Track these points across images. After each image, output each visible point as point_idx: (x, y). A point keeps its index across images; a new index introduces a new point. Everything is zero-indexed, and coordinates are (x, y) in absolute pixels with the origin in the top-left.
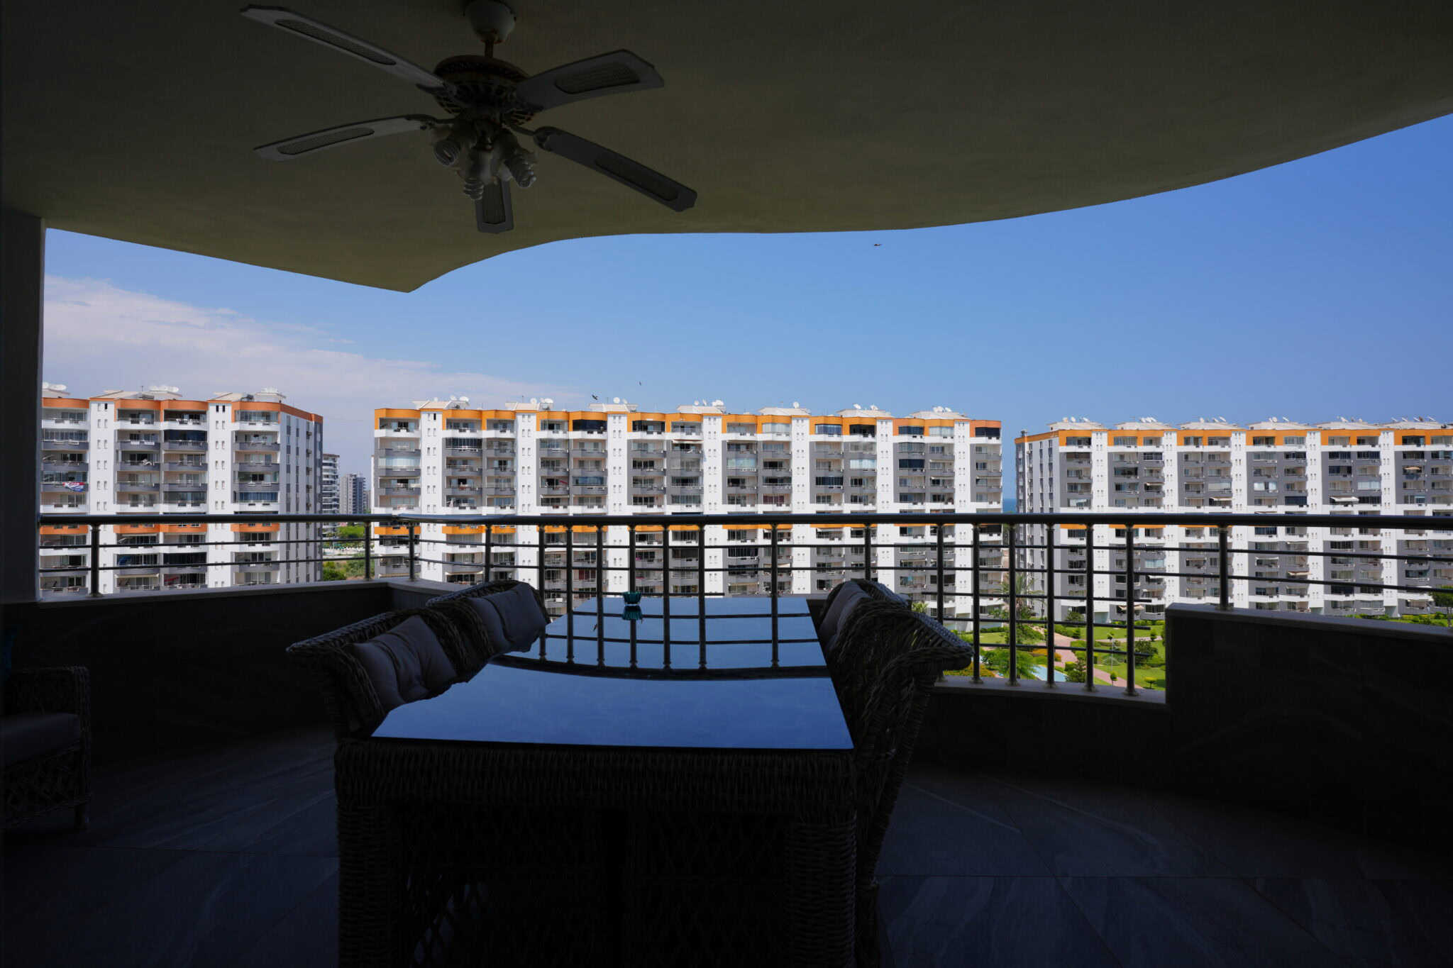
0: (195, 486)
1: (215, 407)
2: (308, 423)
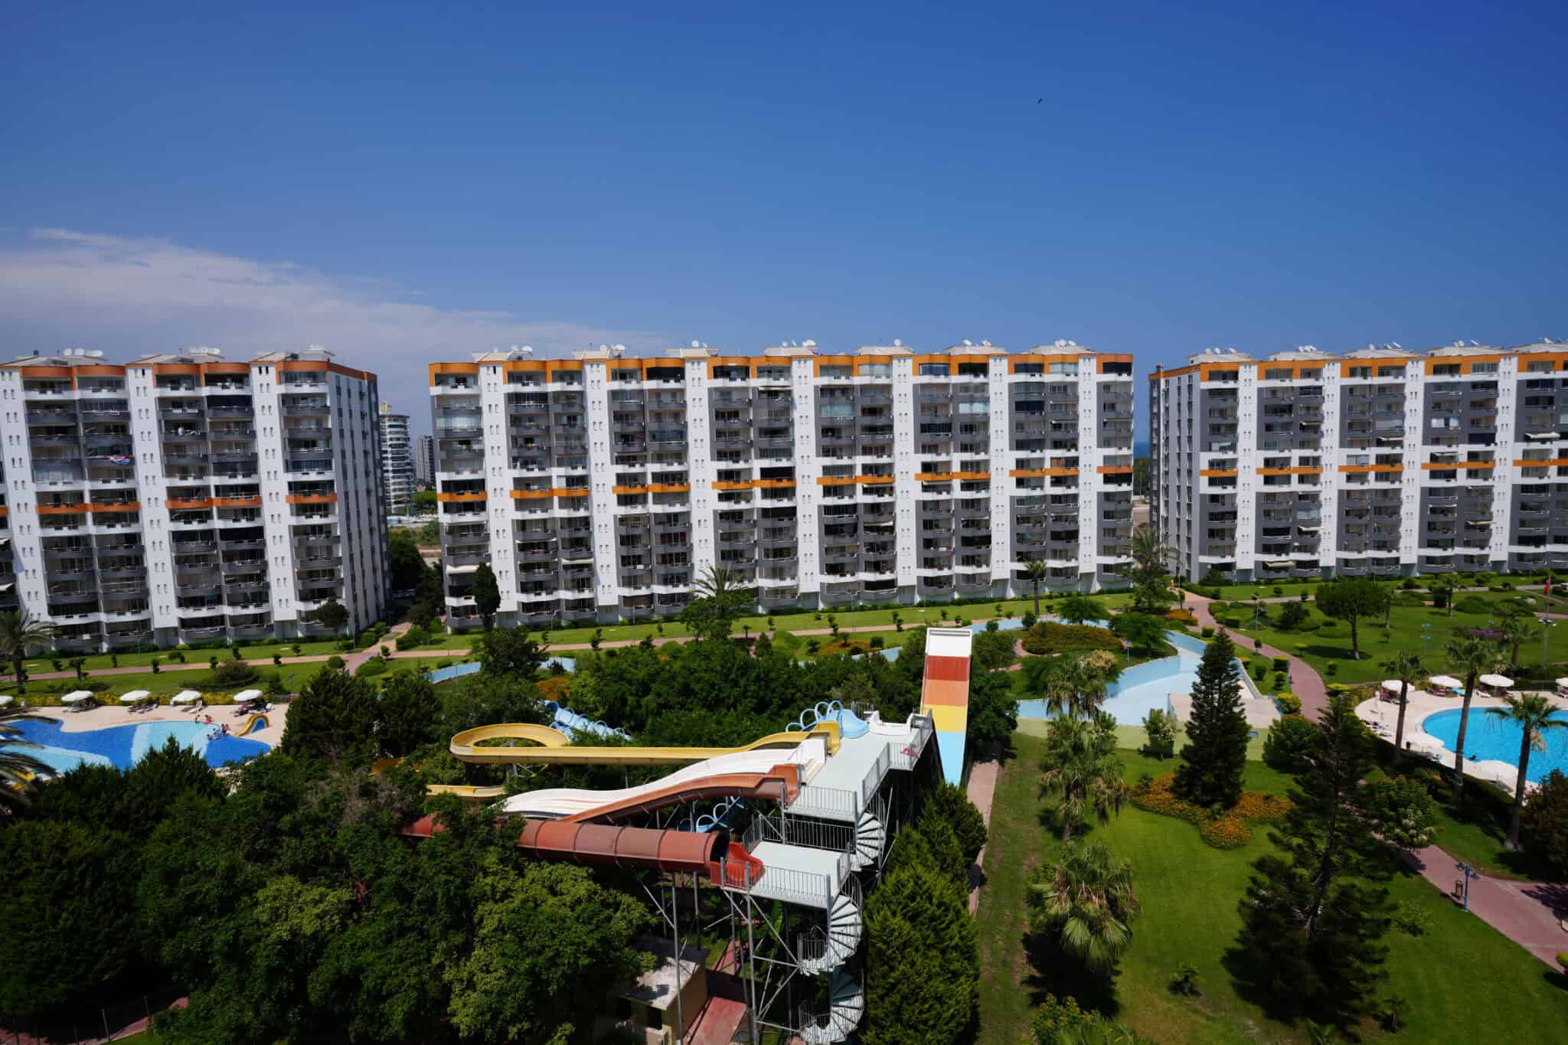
0: (245, 455)
1: (257, 369)
2: (360, 383)
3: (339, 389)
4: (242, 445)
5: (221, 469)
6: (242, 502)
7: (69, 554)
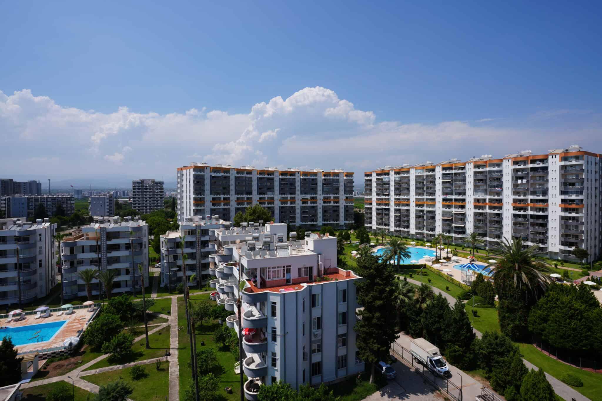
0: (543, 188)
1: (551, 157)
2: (596, 159)
3: (588, 162)
4: (543, 185)
5: (534, 193)
6: (540, 205)
7: (481, 218)
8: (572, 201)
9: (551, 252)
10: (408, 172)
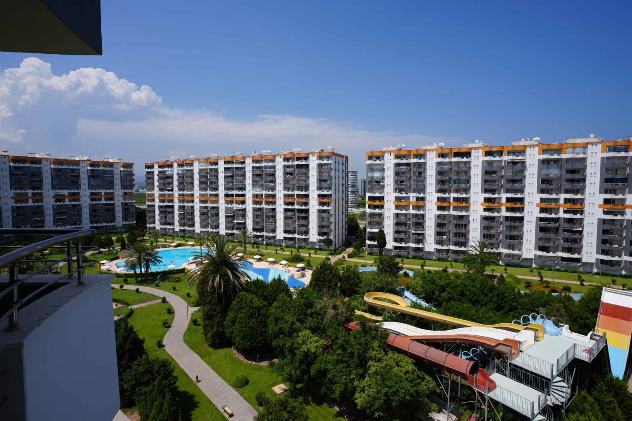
0: (306, 184)
1: (311, 155)
2: (343, 159)
3: (336, 162)
4: (306, 181)
5: (299, 188)
6: (303, 200)
7: (258, 213)
8: (325, 196)
9: (312, 242)
10: (191, 165)
